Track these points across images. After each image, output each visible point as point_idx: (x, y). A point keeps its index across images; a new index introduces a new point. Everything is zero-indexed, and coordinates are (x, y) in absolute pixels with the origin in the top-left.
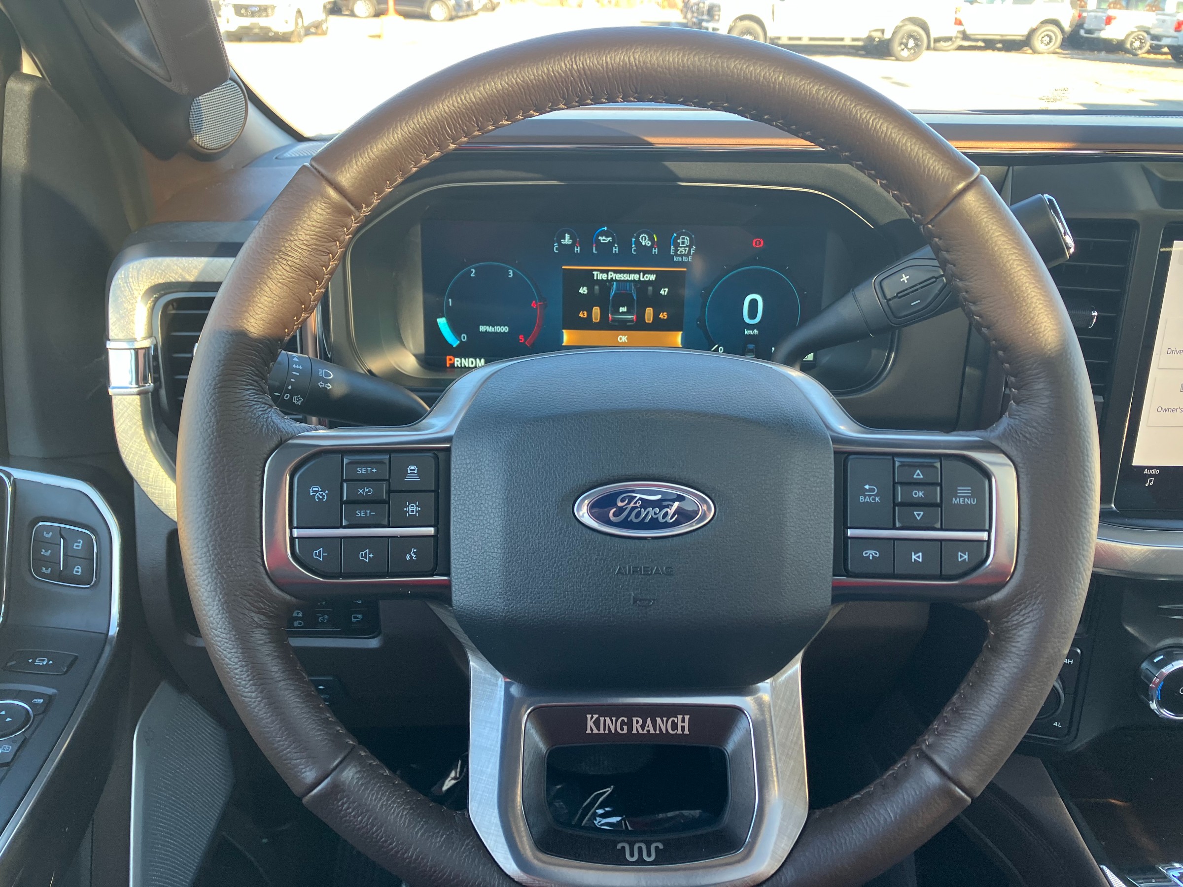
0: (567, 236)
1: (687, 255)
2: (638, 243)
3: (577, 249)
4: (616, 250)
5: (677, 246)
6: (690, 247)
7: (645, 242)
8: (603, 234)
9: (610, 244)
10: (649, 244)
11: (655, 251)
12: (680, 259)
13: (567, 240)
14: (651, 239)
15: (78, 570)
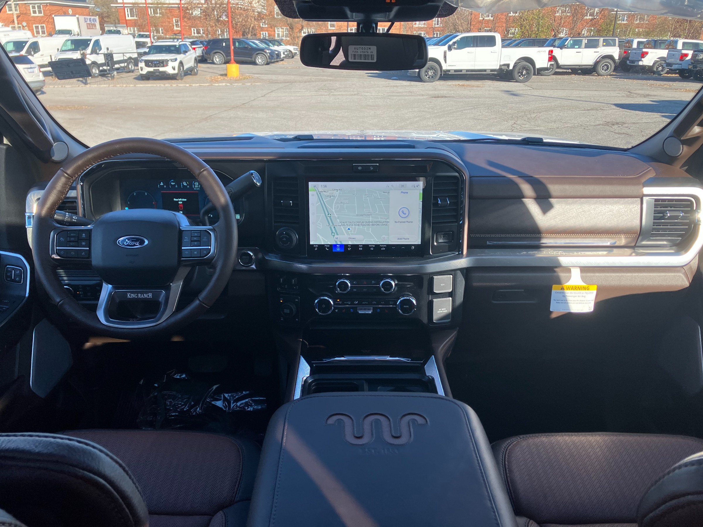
0: (162, 183)
1: (198, 188)
2: (183, 185)
3: (165, 186)
4: (176, 186)
5: (194, 185)
6: (198, 185)
7: (185, 184)
8: (172, 182)
9: (175, 185)
10: (186, 185)
11: (188, 187)
12: (196, 189)
13: (162, 184)
14: (187, 183)
15: (17, 279)
